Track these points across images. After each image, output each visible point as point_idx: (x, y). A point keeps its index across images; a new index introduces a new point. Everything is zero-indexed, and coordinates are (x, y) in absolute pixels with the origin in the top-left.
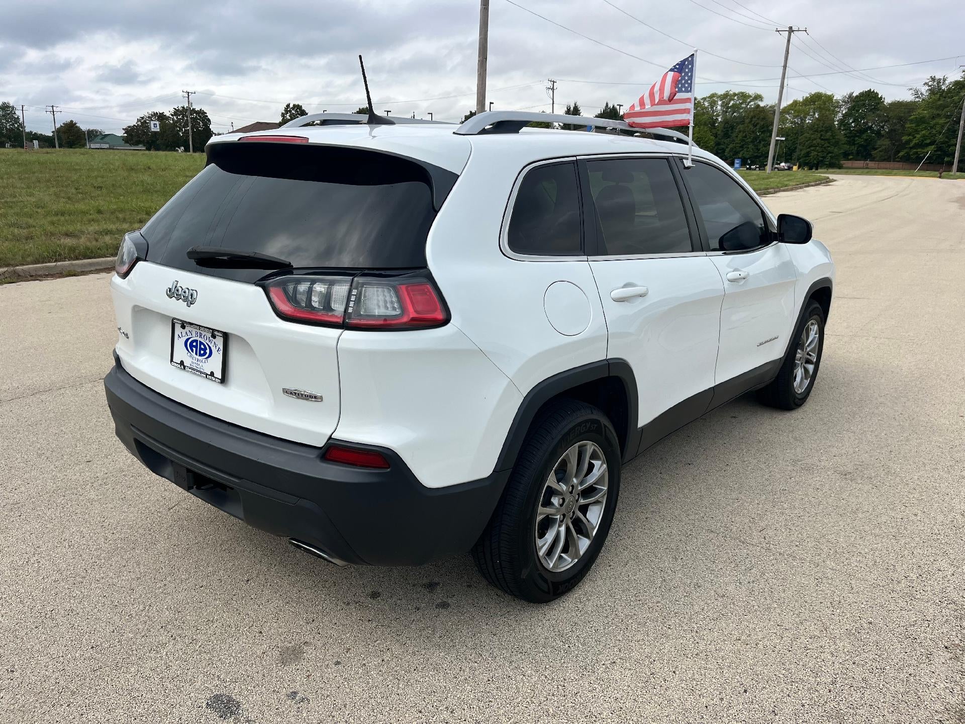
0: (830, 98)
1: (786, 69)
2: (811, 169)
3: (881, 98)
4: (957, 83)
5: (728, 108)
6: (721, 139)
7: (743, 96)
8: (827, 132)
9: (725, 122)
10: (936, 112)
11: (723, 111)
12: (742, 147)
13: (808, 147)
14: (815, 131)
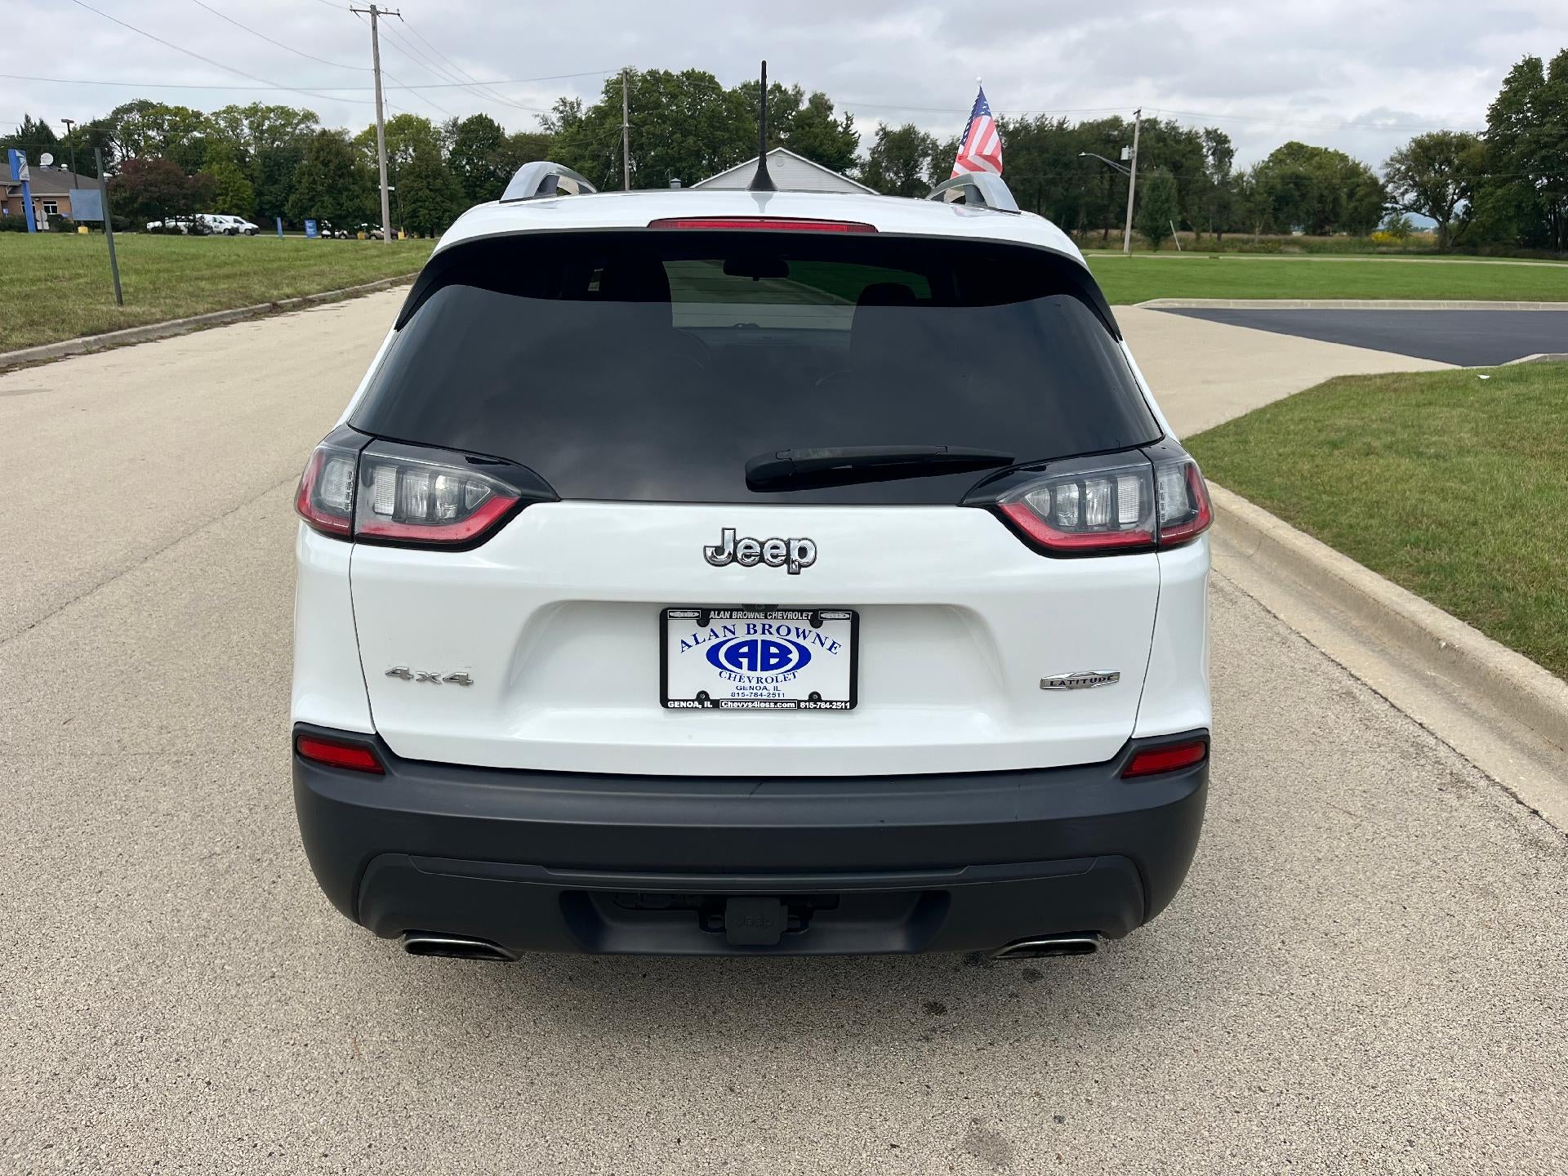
0: (424, 125)
1: (379, 74)
2: (422, 236)
3: (499, 127)
4: (597, 109)
5: (262, 132)
6: (263, 185)
7: (285, 113)
8: (435, 178)
9: (263, 155)
10: (578, 151)
11: (255, 137)
12: (312, 199)
13: (412, 201)
14: (417, 176)
